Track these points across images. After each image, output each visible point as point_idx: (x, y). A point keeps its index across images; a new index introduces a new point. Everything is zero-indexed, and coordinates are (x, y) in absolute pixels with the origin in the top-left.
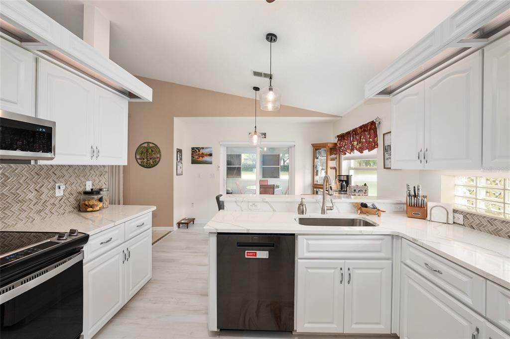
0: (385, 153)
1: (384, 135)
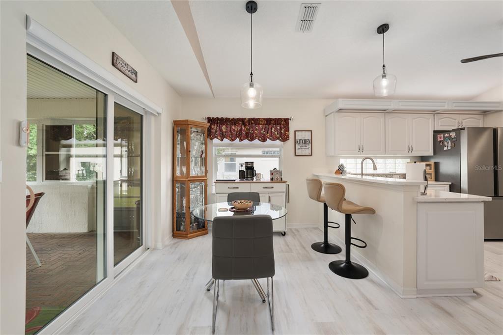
0: (297, 145)
1: (295, 131)
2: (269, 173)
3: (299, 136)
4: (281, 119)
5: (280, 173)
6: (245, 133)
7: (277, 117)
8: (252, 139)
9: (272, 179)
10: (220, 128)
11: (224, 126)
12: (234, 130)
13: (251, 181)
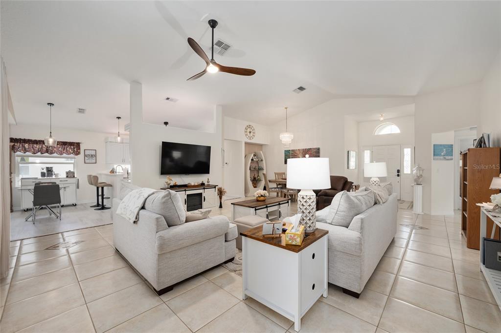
0: (86, 157)
1: (85, 150)
2: (65, 173)
3: (87, 153)
4: (74, 143)
5: (73, 173)
6: (45, 149)
7: (72, 141)
8: (51, 153)
9: (67, 177)
10: (22, 145)
11: (27, 145)
12: (36, 147)
13: (51, 178)
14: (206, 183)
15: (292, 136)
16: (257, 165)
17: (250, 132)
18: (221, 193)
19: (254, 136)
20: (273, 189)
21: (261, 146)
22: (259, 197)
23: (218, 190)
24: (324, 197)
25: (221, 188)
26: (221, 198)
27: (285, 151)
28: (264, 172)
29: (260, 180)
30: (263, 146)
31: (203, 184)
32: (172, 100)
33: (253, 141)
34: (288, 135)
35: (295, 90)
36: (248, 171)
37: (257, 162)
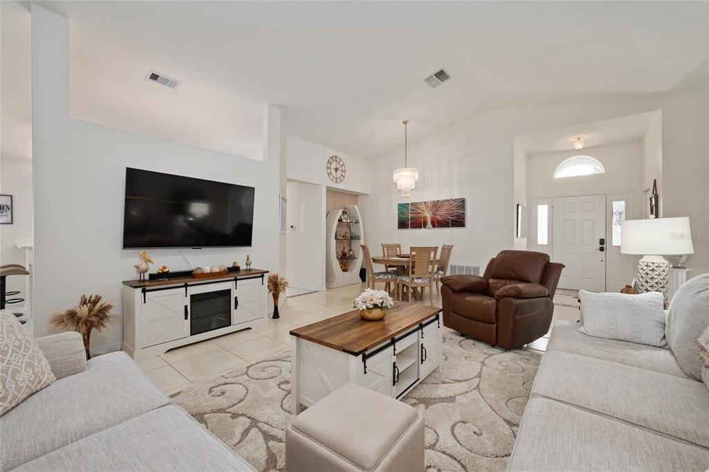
14: (243, 267)
15: (417, 175)
16: (348, 231)
17: (336, 170)
18: (276, 287)
19: (344, 177)
20: (381, 276)
21: (355, 196)
22: (368, 308)
23: (270, 280)
24: (513, 300)
25: (276, 277)
26: (276, 297)
27: (399, 205)
28: (362, 242)
29: (353, 258)
30: (359, 198)
31: (235, 269)
32: (165, 81)
33: (341, 186)
34: (410, 173)
35: (428, 80)
36: (333, 242)
37: (348, 225)
